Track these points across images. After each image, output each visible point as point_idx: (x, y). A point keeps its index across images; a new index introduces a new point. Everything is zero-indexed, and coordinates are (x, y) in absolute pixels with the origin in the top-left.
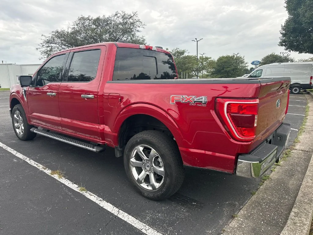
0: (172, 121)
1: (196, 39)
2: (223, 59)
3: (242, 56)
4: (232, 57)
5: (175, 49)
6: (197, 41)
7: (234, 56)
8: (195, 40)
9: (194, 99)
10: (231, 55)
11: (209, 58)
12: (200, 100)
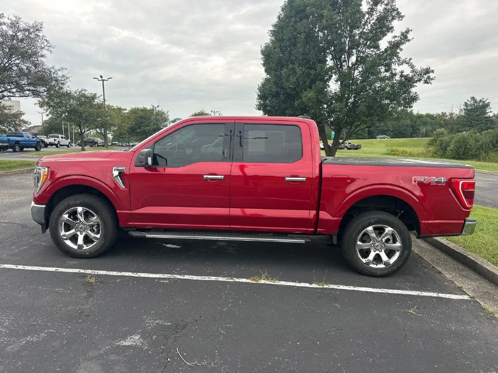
0: (415, 198)
1: (101, 77)
2: (139, 112)
3: (165, 110)
4: (150, 110)
5: (80, 90)
6: (103, 80)
7: (153, 110)
8: (100, 79)
9: (434, 179)
10: (149, 107)
11: (123, 110)
12: (441, 180)
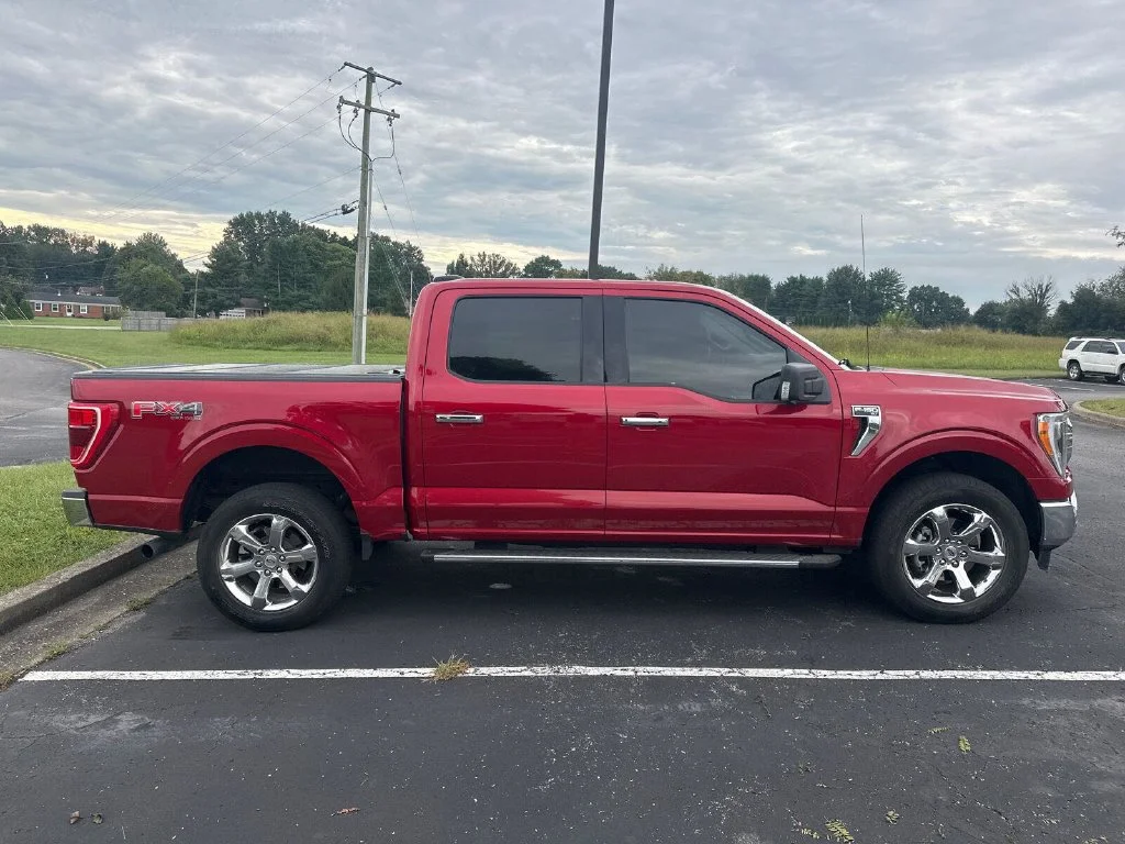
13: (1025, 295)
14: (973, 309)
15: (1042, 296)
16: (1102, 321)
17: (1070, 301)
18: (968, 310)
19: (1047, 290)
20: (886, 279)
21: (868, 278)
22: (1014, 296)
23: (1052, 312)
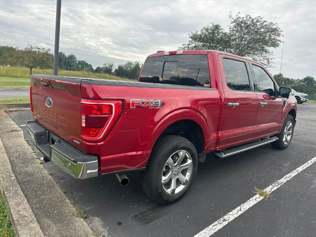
13: (107, 66)
14: (95, 68)
15: (111, 67)
16: (124, 74)
17: (117, 69)
18: (93, 68)
19: (112, 65)
20: (72, 57)
21: (67, 56)
22: (105, 66)
23: (113, 71)
